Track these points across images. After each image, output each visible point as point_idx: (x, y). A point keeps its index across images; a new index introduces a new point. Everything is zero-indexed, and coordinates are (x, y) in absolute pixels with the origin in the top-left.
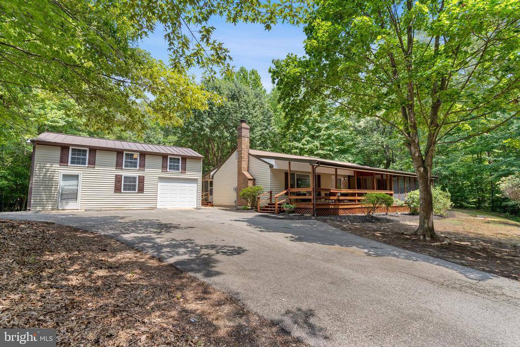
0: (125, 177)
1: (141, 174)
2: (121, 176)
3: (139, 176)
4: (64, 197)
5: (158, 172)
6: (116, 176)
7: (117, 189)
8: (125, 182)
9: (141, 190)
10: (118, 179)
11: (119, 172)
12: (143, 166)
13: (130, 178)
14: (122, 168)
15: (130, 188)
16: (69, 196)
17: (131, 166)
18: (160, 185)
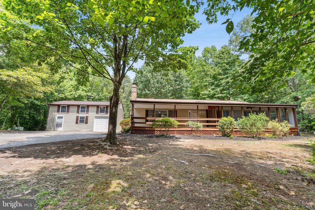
0: (80, 117)
1: (87, 115)
2: (79, 116)
3: (86, 116)
4: (58, 125)
5: (95, 114)
6: (77, 116)
7: (77, 123)
8: (80, 119)
9: (87, 123)
10: (77, 117)
11: (78, 115)
12: (88, 111)
13: (82, 117)
14: (79, 113)
15: (82, 121)
16: (59, 125)
17: (83, 112)
18: (95, 120)
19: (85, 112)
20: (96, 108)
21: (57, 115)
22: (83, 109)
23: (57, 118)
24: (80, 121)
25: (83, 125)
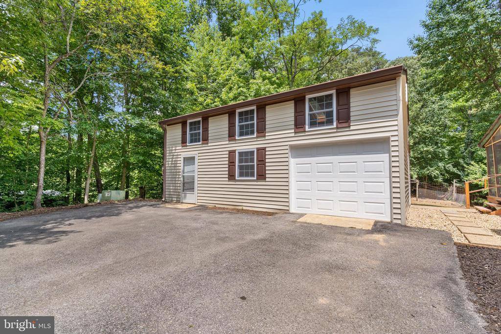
0: (239, 153)
1: (260, 144)
2: (234, 151)
3: (258, 149)
4: (186, 186)
5: (290, 136)
6: (229, 152)
7: (231, 177)
8: (240, 161)
9: (262, 176)
10: (232, 153)
11: (232, 146)
12: (262, 131)
13: (246, 153)
14: (235, 140)
15: (246, 171)
16: (189, 185)
17: (247, 134)
18: (294, 163)
19: (252, 133)
20: (293, 110)
21: (183, 153)
22: (246, 120)
23: (182, 159)
24: (241, 167)
25: (251, 185)
